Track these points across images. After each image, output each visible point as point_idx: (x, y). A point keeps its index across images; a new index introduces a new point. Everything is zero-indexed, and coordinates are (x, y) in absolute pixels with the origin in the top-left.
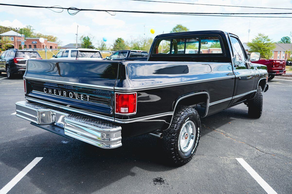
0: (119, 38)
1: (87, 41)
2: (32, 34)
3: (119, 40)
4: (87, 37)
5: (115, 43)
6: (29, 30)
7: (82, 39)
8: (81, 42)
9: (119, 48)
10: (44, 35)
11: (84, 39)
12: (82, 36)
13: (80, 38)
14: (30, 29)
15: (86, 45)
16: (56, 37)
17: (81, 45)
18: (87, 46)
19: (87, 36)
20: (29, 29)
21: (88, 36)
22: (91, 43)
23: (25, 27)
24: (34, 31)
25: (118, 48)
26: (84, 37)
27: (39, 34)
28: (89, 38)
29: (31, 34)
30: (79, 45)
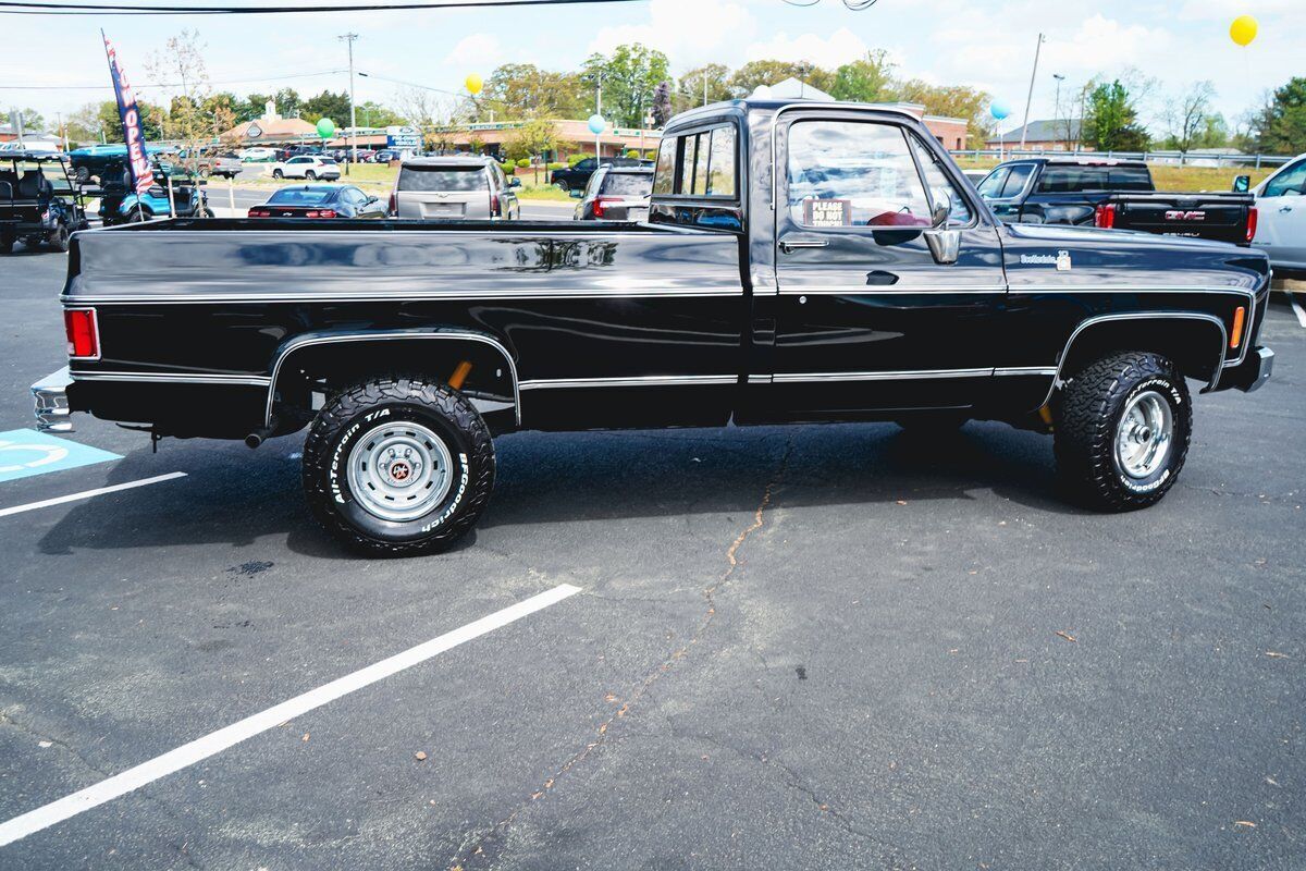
0: (1298, 77)
1: (1112, 105)
2: (884, 87)
3: (1297, 88)
4: (1116, 85)
5: (1271, 105)
6: (874, 71)
7: (1088, 95)
8: (1077, 111)
9: (1286, 134)
10: (935, 86)
11: (1099, 95)
12: (1091, 84)
13: (1081, 91)
14: (880, 64)
15: (1103, 125)
16: (984, 94)
17: (1079, 127)
18: (1107, 127)
19: (1112, 82)
20: (876, 64)
21: (1117, 81)
22: (1131, 114)
23: (862, 59)
24: (896, 74)
25: (1284, 133)
26: (1098, 86)
27: (914, 85)
28: (1121, 87)
29: (884, 83)
30: (1068, 124)
